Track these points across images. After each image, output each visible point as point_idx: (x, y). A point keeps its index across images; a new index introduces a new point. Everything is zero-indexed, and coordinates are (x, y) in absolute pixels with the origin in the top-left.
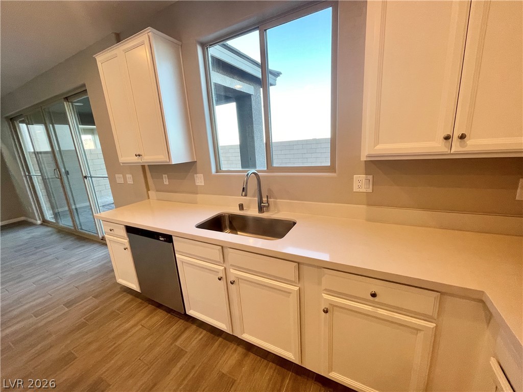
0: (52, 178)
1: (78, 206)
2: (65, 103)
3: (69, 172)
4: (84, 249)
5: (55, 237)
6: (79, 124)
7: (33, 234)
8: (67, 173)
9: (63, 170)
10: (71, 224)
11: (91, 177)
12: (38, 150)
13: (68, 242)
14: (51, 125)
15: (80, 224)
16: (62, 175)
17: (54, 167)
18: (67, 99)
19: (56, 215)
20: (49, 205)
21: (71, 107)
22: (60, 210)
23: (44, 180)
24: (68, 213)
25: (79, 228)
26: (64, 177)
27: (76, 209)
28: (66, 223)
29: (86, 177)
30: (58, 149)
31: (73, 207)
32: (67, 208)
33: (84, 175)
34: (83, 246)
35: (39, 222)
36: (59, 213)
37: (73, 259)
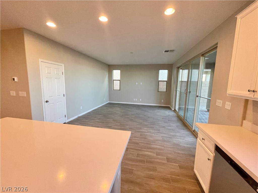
0: (183, 93)
1: (189, 107)
2: (201, 57)
3: (191, 92)
4: (183, 132)
5: (175, 119)
6: (204, 69)
7: (170, 114)
8: (190, 92)
9: (189, 90)
10: (183, 115)
11: (200, 97)
12: (182, 80)
13: (179, 124)
14: (191, 70)
15: (187, 116)
16: (187, 92)
17: (185, 88)
18: (203, 55)
19: (180, 108)
20: (178, 103)
21: (203, 60)
22: (182, 107)
23: (180, 93)
24: (184, 109)
25: (186, 119)
26: (188, 94)
27: (188, 108)
28: (181, 113)
29: (197, 96)
30: (190, 80)
31: (187, 107)
32: (184, 107)
33: (197, 95)
34: (184, 130)
35: (173, 109)
36: (181, 108)
37: (178, 134)
